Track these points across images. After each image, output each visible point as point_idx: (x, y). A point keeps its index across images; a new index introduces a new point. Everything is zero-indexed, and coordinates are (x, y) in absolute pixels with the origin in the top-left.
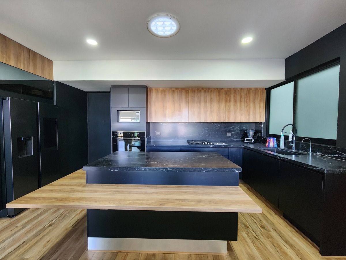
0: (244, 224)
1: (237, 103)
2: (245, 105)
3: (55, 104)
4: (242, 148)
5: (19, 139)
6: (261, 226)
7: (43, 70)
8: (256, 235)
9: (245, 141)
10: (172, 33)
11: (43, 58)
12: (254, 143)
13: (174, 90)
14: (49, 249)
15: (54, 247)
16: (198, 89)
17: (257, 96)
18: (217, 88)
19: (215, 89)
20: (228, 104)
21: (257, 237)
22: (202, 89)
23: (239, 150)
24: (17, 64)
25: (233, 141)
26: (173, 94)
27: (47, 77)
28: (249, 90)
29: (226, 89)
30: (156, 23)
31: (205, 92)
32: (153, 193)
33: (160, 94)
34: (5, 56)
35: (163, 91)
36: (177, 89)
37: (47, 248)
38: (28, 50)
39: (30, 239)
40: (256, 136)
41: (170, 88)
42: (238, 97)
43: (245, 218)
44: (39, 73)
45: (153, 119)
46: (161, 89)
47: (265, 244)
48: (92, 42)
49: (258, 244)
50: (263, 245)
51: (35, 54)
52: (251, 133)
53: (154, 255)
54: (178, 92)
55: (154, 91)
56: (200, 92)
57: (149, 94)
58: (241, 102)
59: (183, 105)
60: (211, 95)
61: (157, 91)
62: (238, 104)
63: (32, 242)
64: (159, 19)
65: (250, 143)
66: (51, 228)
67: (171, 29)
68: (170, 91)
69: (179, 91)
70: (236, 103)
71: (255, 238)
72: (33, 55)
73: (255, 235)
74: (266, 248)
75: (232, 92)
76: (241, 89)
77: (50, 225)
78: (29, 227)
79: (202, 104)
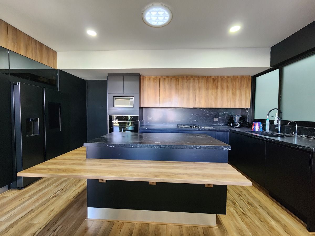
0: (231, 201)
1: (224, 90)
2: (232, 92)
3: (59, 90)
4: (228, 131)
5: (27, 120)
6: (247, 203)
7: (48, 59)
8: (244, 211)
9: (231, 126)
10: (165, 22)
11: (48, 49)
12: (240, 127)
13: (165, 78)
14: (54, 217)
15: (57, 215)
16: (187, 77)
17: (243, 83)
18: (205, 77)
19: (203, 77)
20: (215, 91)
21: (244, 212)
22: (191, 77)
23: (225, 134)
24: (26, 53)
25: (220, 126)
26: (164, 82)
27: (52, 66)
28: (235, 78)
29: (214, 77)
30: (150, 12)
31: (194, 79)
32: (148, 167)
33: (152, 83)
34: (16, 46)
35: (155, 79)
36: (168, 77)
37: (52, 215)
38: (36, 42)
39: (37, 208)
40: (242, 121)
41: (162, 77)
42: (225, 84)
43: (232, 195)
44: (45, 62)
45: (145, 104)
46: (153, 77)
47: (252, 219)
48: (92, 33)
49: (246, 219)
50: (251, 220)
51: (41, 45)
52: (237, 118)
53: (148, 225)
54: (168, 80)
55: (147, 79)
56: (189, 79)
57: (142, 82)
58: (227, 89)
59: (173, 92)
60: (199, 82)
61: (150, 79)
62: (225, 91)
63: (38, 211)
64: (153, 9)
65: (236, 127)
66: (54, 199)
67: (164, 19)
68: (162, 79)
69: (169, 79)
70: (223, 90)
71: (242, 214)
72: (40, 46)
73: (242, 211)
74: (253, 223)
75: (220, 80)
76: (228, 77)
77: (54, 197)
78: (35, 197)
79: (191, 91)
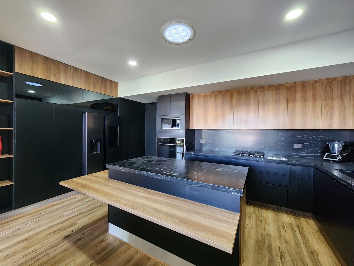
1: (308, 103)
2: (323, 104)
3: (119, 116)
4: (312, 166)
5: (91, 141)
7: (111, 90)
9: (324, 158)
11: (111, 82)
12: (339, 162)
13: (217, 93)
16: (246, 89)
17: (347, 89)
18: (274, 86)
19: (270, 86)
20: (291, 105)
22: (252, 88)
23: (306, 170)
24: (94, 89)
25: (305, 156)
26: (215, 99)
27: (114, 96)
28: (330, 82)
29: (288, 85)
31: (256, 92)
33: (201, 100)
34: (87, 85)
35: (205, 96)
36: (220, 92)
38: (102, 78)
39: (85, 212)
40: (347, 151)
41: (213, 93)
42: (310, 94)
44: (108, 93)
46: (203, 94)
48: (133, 63)
51: (106, 80)
52: (337, 146)
53: (149, 259)
54: (221, 96)
55: (196, 97)
56: (249, 92)
57: (191, 101)
58: (315, 100)
59: (227, 110)
60: (264, 95)
61: (199, 96)
62: (310, 104)
65: (333, 161)
66: (99, 208)
67: (187, 33)
68: (213, 96)
69: (222, 94)
70: (306, 103)
72: (105, 81)
75: (299, 88)
76: (316, 81)
77: (100, 206)
78: (90, 203)
